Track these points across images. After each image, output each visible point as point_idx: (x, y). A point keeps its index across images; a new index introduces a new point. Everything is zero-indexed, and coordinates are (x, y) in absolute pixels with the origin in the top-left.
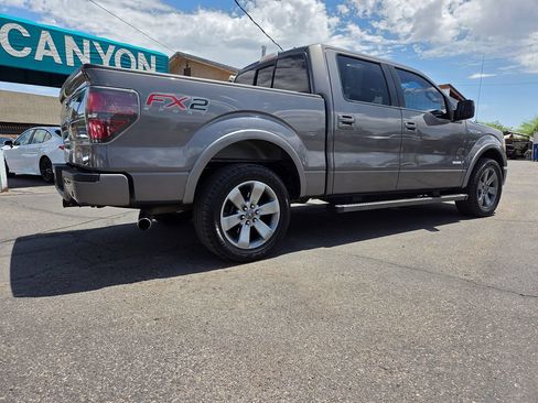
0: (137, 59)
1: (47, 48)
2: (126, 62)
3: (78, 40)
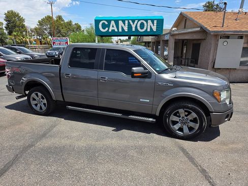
0: (147, 24)
1: (113, 27)
2: (142, 26)
3: (124, 21)
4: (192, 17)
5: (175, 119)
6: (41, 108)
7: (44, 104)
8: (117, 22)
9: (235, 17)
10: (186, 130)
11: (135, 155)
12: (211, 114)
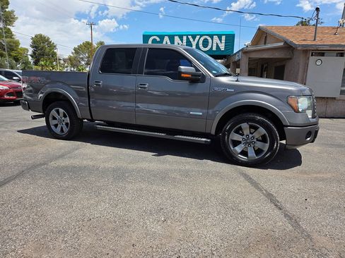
0: (212, 40)
1: (167, 43)
2: (205, 43)
3: (181, 37)
4: (274, 31)
5: (236, 137)
6: (62, 130)
7: (67, 124)
8: (172, 38)
9: (334, 31)
10: (251, 153)
11: (178, 177)
12: (285, 128)
